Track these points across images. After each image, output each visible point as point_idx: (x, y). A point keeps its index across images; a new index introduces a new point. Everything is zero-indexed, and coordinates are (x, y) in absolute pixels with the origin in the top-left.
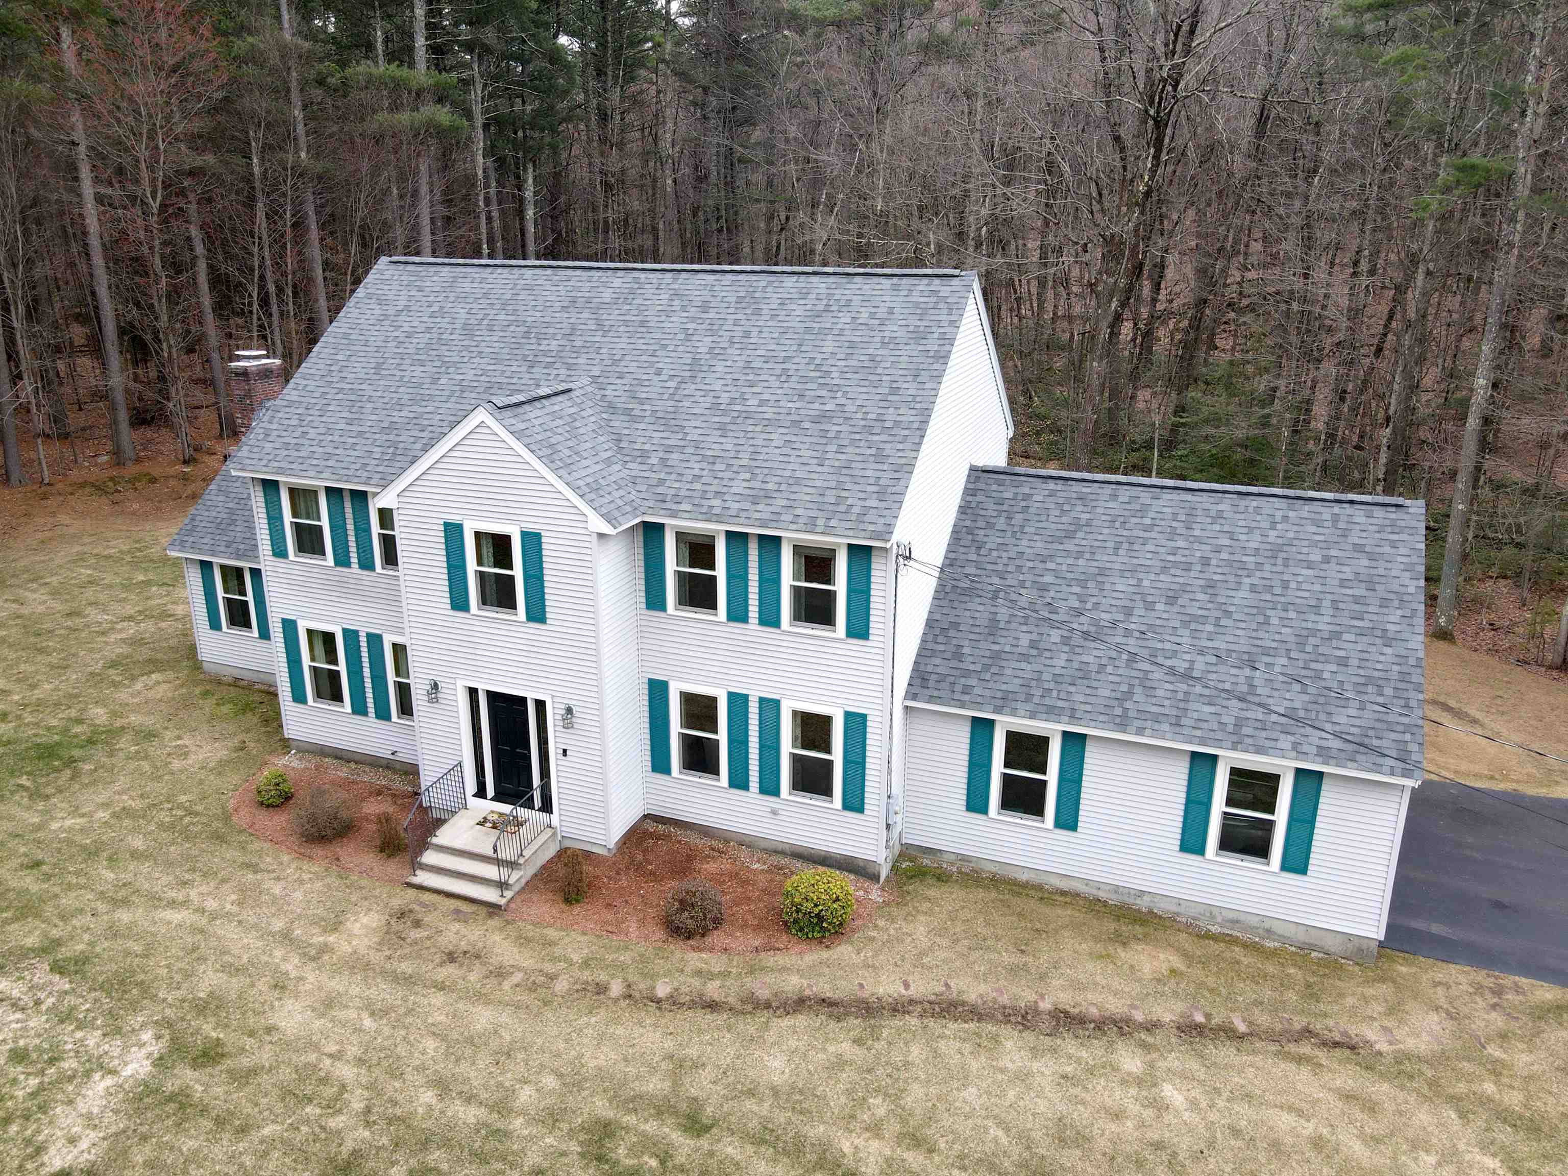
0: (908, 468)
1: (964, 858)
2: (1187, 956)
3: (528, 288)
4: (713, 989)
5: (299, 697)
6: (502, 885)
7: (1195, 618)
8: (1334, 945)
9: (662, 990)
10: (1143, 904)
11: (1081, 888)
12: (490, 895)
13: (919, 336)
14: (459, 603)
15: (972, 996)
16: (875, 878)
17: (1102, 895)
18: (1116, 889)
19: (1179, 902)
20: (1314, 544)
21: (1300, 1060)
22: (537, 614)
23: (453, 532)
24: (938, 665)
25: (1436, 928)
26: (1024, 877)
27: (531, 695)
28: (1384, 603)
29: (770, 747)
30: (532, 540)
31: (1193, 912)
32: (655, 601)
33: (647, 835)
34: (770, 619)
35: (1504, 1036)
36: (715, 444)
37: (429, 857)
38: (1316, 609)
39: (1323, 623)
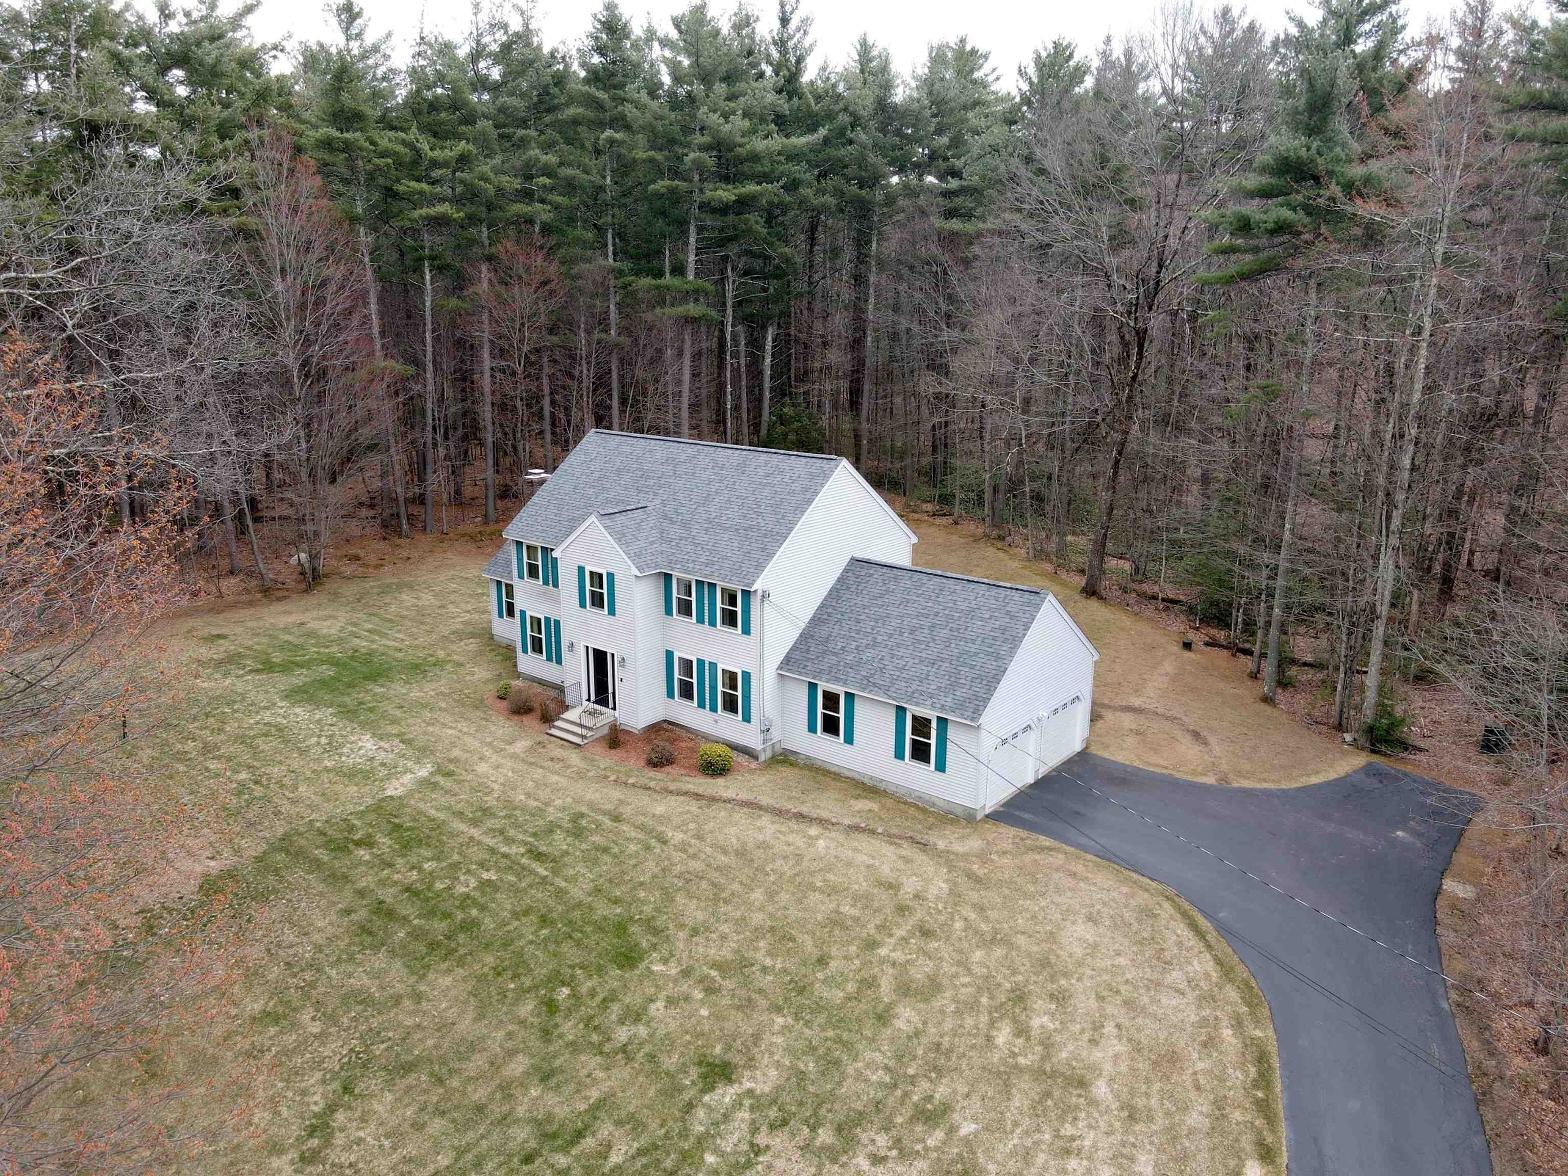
0: (771, 555)
1: (808, 758)
2: (883, 806)
3: (651, 451)
4: (652, 784)
5: (525, 651)
6: (583, 737)
7: (919, 642)
8: (959, 811)
9: (631, 781)
10: (882, 786)
11: (857, 776)
12: (577, 740)
13: (805, 490)
14: (583, 605)
15: (763, 803)
16: (756, 758)
17: (866, 781)
18: (871, 778)
19: (897, 786)
20: (990, 609)
21: (892, 844)
22: (612, 612)
23: (581, 570)
24: (797, 655)
25: (1027, 816)
26: (833, 769)
27: (609, 651)
28: (1005, 641)
29: (713, 687)
30: (611, 576)
31: (903, 792)
32: (669, 612)
33: (662, 729)
34: (713, 624)
35: (1005, 853)
36: (703, 538)
37: (557, 723)
38: (973, 641)
39: (973, 648)
